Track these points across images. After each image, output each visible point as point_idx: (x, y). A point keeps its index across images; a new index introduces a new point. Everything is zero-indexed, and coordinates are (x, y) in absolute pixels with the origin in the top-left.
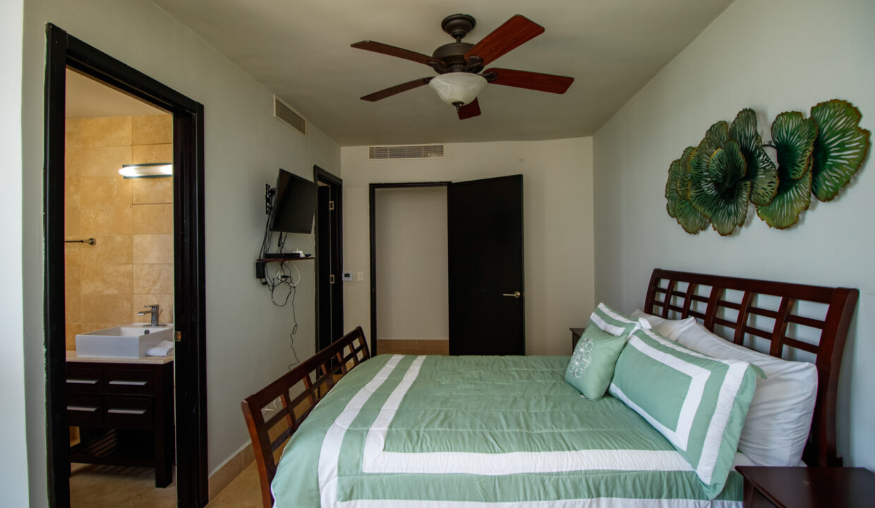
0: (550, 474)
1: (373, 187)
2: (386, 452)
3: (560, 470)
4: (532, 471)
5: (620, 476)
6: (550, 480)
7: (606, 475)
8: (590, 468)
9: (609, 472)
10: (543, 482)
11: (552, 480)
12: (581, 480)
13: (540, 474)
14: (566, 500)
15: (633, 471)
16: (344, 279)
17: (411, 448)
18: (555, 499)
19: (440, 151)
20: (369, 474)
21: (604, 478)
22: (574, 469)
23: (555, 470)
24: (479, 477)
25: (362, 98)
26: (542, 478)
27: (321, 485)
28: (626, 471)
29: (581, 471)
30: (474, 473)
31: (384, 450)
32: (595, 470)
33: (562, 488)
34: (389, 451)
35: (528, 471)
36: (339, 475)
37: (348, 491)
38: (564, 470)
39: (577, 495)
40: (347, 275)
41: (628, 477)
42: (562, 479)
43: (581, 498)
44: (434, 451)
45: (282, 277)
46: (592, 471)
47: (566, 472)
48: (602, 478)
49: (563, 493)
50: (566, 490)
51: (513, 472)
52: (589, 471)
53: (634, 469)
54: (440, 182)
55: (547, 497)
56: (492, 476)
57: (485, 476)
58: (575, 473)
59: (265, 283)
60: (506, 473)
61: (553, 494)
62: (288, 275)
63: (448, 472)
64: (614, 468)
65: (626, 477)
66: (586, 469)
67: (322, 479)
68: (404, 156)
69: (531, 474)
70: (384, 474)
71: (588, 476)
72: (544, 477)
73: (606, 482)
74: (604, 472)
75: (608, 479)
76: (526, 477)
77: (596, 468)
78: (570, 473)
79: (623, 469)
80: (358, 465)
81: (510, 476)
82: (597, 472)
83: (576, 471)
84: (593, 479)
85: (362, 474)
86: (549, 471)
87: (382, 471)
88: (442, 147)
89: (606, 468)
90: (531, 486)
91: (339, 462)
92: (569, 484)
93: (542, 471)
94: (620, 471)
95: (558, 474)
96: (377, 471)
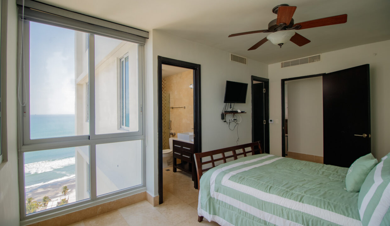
0: (286, 208)
1: (283, 81)
2: (229, 180)
3: (291, 208)
4: (278, 204)
5: (320, 221)
6: (285, 210)
7: (313, 218)
8: (306, 212)
9: (315, 217)
10: (282, 210)
11: (287, 210)
12: (300, 215)
13: (281, 206)
14: (291, 222)
15: (329, 221)
16: (270, 122)
17: (237, 182)
18: (286, 219)
19: (318, 58)
20: (223, 186)
21: (312, 219)
22: (297, 209)
23: (288, 207)
24: (257, 199)
25: (249, 50)
26: (282, 209)
27: (210, 184)
28: (325, 220)
29: (301, 212)
30: (256, 197)
31: (229, 179)
32: (308, 214)
33: (290, 216)
34: (230, 180)
35: (277, 203)
36: (215, 183)
37: (217, 189)
38: (292, 208)
39: (297, 221)
40: (271, 121)
41: (325, 223)
42: (291, 212)
43: (299, 223)
44: (244, 185)
45: (234, 120)
46: (306, 214)
47: (293, 209)
48: (311, 218)
49: (290, 218)
50: (292, 217)
51: (270, 202)
52: (305, 213)
53: (330, 221)
54: (319, 74)
55: (283, 217)
56: (262, 200)
57: (260, 199)
58: (297, 211)
59: (225, 121)
60: (268, 201)
61: (286, 217)
62: (236, 119)
63: (246, 193)
64: (318, 216)
65: (324, 222)
66: (304, 211)
67: (211, 183)
68: (298, 64)
69: (278, 205)
70: (227, 187)
71: (303, 215)
72: (283, 208)
73: (312, 221)
74: (312, 216)
75: (314, 220)
76: (275, 206)
77: (309, 213)
78: (295, 211)
79: (323, 218)
80: (220, 182)
81: (269, 203)
82: (309, 215)
83: (298, 211)
84: (306, 217)
85: (221, 185)
86: (286, 206)
87: (227, 186)
88: (320, 56)
89: (314, 215)
90: (277, 210)
91: (216, 179)
92: (294, 215)
93: (283, 205)
94: (322, 219)
95: (290, 209)
96: (225, 185)
